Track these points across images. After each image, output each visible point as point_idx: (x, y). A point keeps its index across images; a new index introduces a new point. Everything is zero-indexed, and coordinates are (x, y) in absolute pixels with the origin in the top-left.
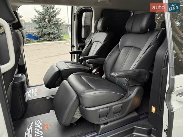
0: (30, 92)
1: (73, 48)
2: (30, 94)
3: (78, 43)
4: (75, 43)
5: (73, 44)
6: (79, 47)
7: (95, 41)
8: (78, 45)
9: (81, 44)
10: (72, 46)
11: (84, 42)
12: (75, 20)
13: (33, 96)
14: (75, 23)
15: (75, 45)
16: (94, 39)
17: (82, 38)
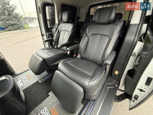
0: (20, 80)
1: (43, 36)
2: (21, 83)
3: (47, 32)
4: (44, 33)
5: (42, 33)
6: (48, 35)
7: (61, 30)
8: (47, 34)
9: (50, 33)
10: (43, 35)
11: (52, 31)
12: (40, 13)
13: (25, 84)
14: (41, 15)
15: (45, 34)
16: (61, 29)
17: (49, 28)
